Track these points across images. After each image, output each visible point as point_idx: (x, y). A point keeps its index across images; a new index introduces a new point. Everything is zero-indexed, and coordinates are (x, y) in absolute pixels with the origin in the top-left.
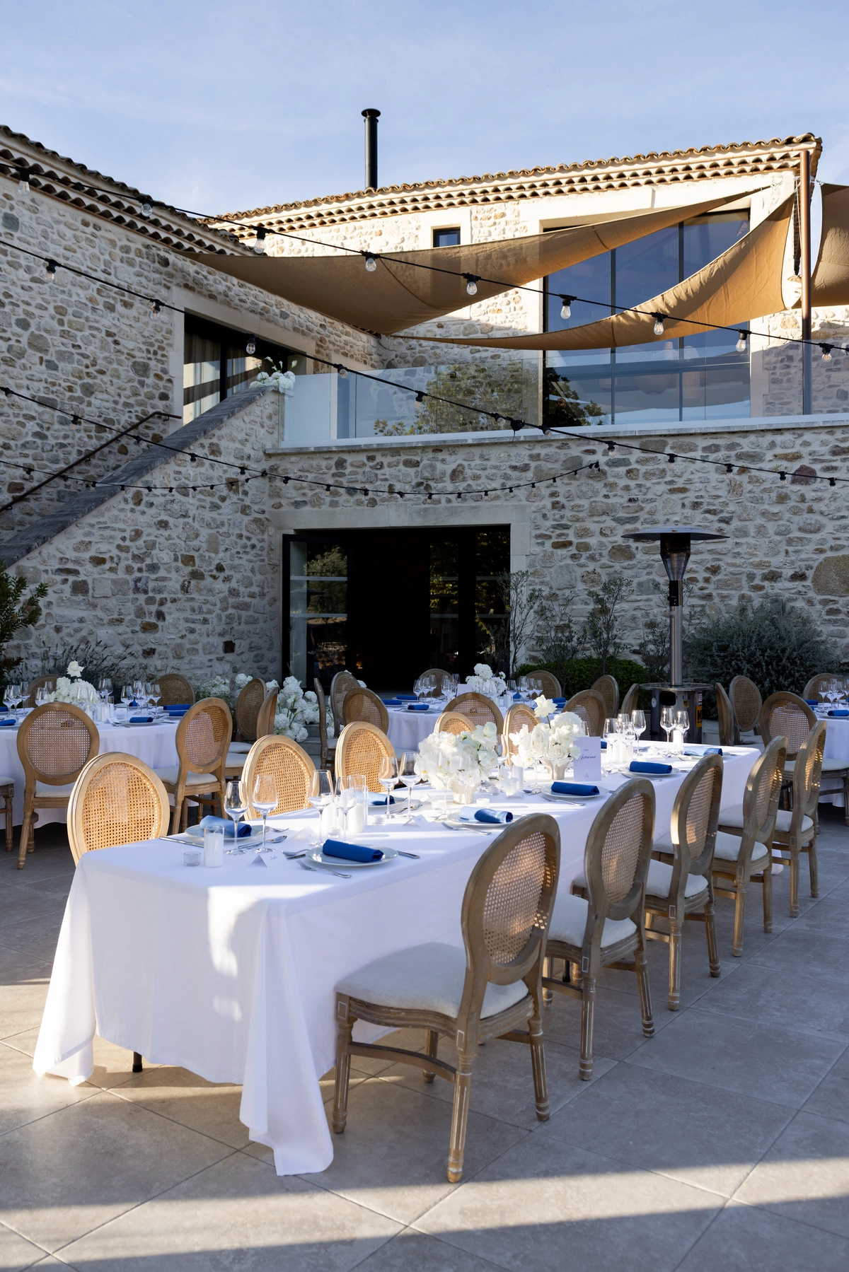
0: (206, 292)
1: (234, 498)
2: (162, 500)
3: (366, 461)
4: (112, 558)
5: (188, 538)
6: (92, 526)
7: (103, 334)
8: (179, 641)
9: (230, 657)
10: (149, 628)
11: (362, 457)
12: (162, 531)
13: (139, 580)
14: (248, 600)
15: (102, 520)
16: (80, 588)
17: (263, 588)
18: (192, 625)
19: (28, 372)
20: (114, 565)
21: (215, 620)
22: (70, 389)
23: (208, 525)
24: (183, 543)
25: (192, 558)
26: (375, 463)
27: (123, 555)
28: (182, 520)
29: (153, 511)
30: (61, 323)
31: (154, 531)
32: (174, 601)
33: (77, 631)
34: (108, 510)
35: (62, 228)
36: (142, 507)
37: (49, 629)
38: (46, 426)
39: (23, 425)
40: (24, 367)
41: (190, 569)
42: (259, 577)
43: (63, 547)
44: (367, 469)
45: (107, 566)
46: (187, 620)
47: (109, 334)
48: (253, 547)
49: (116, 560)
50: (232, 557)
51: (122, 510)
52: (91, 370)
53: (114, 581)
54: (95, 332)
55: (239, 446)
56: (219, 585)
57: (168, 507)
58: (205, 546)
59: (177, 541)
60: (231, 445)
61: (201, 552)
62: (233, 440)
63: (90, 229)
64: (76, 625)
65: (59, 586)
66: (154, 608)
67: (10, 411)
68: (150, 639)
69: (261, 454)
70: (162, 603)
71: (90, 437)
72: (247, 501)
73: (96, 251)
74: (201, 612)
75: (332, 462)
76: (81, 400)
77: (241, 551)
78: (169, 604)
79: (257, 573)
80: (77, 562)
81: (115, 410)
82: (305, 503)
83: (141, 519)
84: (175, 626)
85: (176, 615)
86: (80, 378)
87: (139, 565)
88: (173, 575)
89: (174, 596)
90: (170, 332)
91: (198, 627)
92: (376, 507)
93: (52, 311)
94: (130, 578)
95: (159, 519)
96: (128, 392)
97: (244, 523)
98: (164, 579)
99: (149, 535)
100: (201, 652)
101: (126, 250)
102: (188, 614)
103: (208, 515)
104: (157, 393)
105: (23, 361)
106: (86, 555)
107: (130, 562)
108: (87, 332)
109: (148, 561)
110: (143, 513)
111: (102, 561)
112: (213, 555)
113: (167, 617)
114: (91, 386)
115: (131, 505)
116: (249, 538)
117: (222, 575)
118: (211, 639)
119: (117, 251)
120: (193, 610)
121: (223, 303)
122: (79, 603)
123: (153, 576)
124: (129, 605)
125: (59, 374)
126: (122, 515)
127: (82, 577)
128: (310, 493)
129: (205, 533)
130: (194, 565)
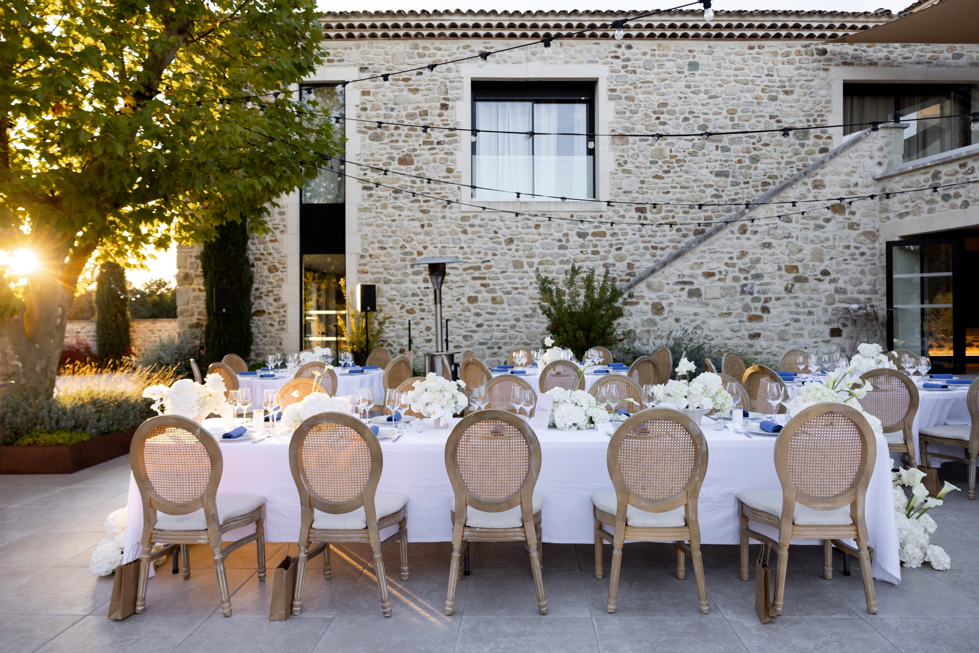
0: (864, 62)
1: (839, 218)
2: (766, 228)
3: (958, 169)
4: (720, 272)
5: (791, 253)
6: (704, 252)
7: (767, 118)
8: (783, 328)
9: (836, 340)
10: (752, 319)
11: (955, 166)
12: (767, 250)
13: (746, 285)
14: (856, 295)
15: (712, 247)
16: (695, 293)
17: (874, 286)
18: (796, 317)
19: (708, 157)
20: (723, 277)
21: (820, 313)
22: (740, 162)
23: (813, 242)
24: (786, 258)
25: (796, 268)
26: (967, 169)
27: (730, 269)
28: (785, 241)
29: (758, 236)
30: (732, 119)
31: (759, 251)
32: (778, 299)
33: (692, 321)
34: (717, 240)
35: (733, 57)
36: (748, 235)
37: (671, 320)
38: (720, 189)
39: (704, 192)
40: (704, 155)
41: (794, 275)
42: (870, 277)
43: (680, 268)
44: (960, 176)
45: (717, 277)
46: (791, 313)
47: (771, 117)
48: (863, 254)
49: (724, 273)
50: (838, 264)
51: (729, 239)
52: (758, 145)
53: (722, 288)
54: (759, 119)
55: (846, 177)
56: (826, 286)
57: (771, 232)
58: (809, 257)
59: (780, 256)
60: (836, 178)
61: (805, 262)
62: (838, 174)
63: (756, 50)
64: (692, 317)
65: (679, 293)
66: (759, 305)
67: (695, 185)
68: (756, 327)
69: (871, 180)
70: (766, 301)
71: (757, 191)
72: (855, 219)
73: (761, 64)
74: (805, 306)
75: (929, 176)
76: (749, 168)
77: (848, 258)
78: (773, 301)
79: (868, 274)
80: (691, 276)
81: (778, 169)
82: (907, 213)
83: (747, 243)
84: (779, 317)
85: (781, 309)
86: (748, 152)
87: (745, 275)
88: (777, 281)
89: (778, 296)
90: (829, 102)
91: (802, 317)
92: (969, 208)
93: (724, 113)
94: (738, 286)
95: (763, 241)
96: (790, 154)
97: (852, 237)
98: (767, 284)
99: (754, 254)
100: (806, 336)
101: (787, 54)
102: (793, 308)
103: (811, 234)
104: (817, 150)
105: (704, 151)
106: (700, 272)
107: (737, 274)
108: (753, 121)
109: (753, 272)
110: (749, 239)
111: (713, 274)
112: (817, 264)
113: (772, 310)
114: (757, 156)
115: (738, 235)
116: (857, 248)
117: (827, 278)
118: (816, 327)
119: (779, 58)
120: (798, 305)
121: (884, 65)
122: (694, 303)
123: (758, 282)
124: (737, 303)
125: (731, 153)
126: (729, 242)
127: (695, 286)
128: (911, 205)
129: (808, 249)
130: (797, 272)
